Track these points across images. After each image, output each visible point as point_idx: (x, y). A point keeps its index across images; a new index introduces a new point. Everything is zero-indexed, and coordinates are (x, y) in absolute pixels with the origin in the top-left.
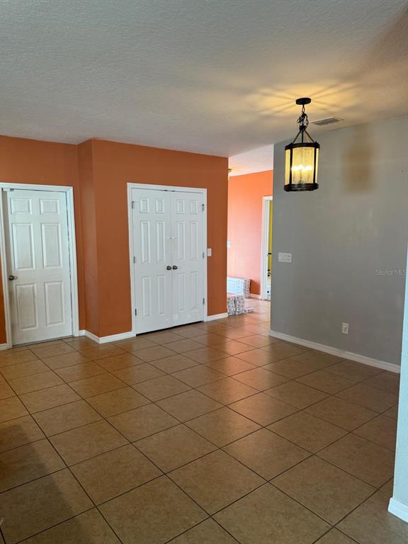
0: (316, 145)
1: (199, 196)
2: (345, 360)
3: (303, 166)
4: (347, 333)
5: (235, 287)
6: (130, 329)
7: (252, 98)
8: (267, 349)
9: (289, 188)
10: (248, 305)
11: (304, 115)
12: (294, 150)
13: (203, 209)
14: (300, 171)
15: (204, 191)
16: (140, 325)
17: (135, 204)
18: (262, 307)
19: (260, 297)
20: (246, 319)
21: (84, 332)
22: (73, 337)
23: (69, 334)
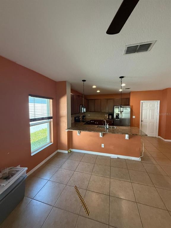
21: (159, 137)
23: (155, 136)
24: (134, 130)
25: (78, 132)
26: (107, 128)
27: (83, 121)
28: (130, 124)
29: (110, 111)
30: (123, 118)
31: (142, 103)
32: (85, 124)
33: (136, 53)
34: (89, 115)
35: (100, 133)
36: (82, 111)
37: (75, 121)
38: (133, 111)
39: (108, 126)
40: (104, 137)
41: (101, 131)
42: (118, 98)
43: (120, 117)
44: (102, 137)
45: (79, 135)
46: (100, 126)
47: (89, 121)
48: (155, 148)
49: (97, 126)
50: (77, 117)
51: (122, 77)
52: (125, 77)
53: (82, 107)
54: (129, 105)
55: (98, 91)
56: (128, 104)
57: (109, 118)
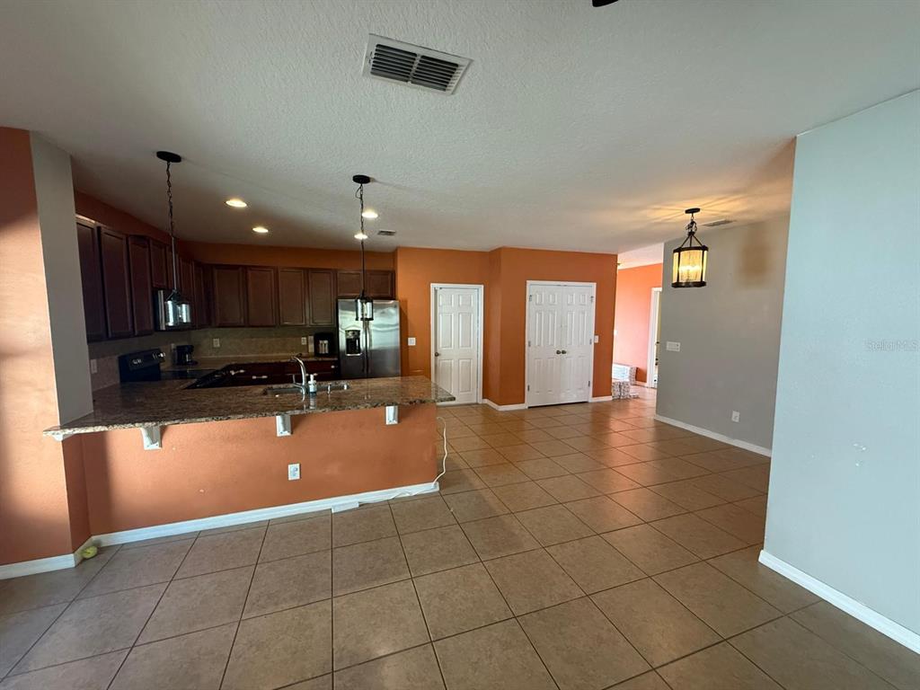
0: (704, 248)
1: (591, 288)
2: (734, 447)
3: (690, 266)
4: (737, 421)
5: (620, 373)
6: (523, 402)
7: (644, 212)
8: (652, 430)
9: (677, 285)
10: (633, 391)
11: (693, 223)
12: (682, 253)
13: (592, 301)
14: (688, 270)
15: (594, 285)
16: (531, 399)
17: (533, 298)
18: (648, 393)
19: (646, 385)
20: (631, 404)
21: (486, 401)
22: (477, 404)
23: (475, 401)
24: (414, 389)
25: (150, 435)
26: (312, 389)
27: (182, 375)
28: (400, 371)
29: (324, 322)
30: (373, 347)
31: (436, 291)
32: (188, 388)
33: (409, 83)
34: (217, 343)
35: (279, 419)
36: (167, 320)
37: (123, 380)
38: (409, 318)
39: (312, 381)
40: (298, 431)
41: (281, 409)
42: (351, 269)
43: (362, 346)
44: (287, 433)
45: (156, 446)
46: (275, 386)
47: (216, 372)
48: (477, 439)
49: (260, 389)
50: (135, 355)
51: (362, 179)
52: (374, 180)
53: (165, 300)
54: (393, 297)
55: (261, 230)
56: (389, 294)
57: (317, 353)
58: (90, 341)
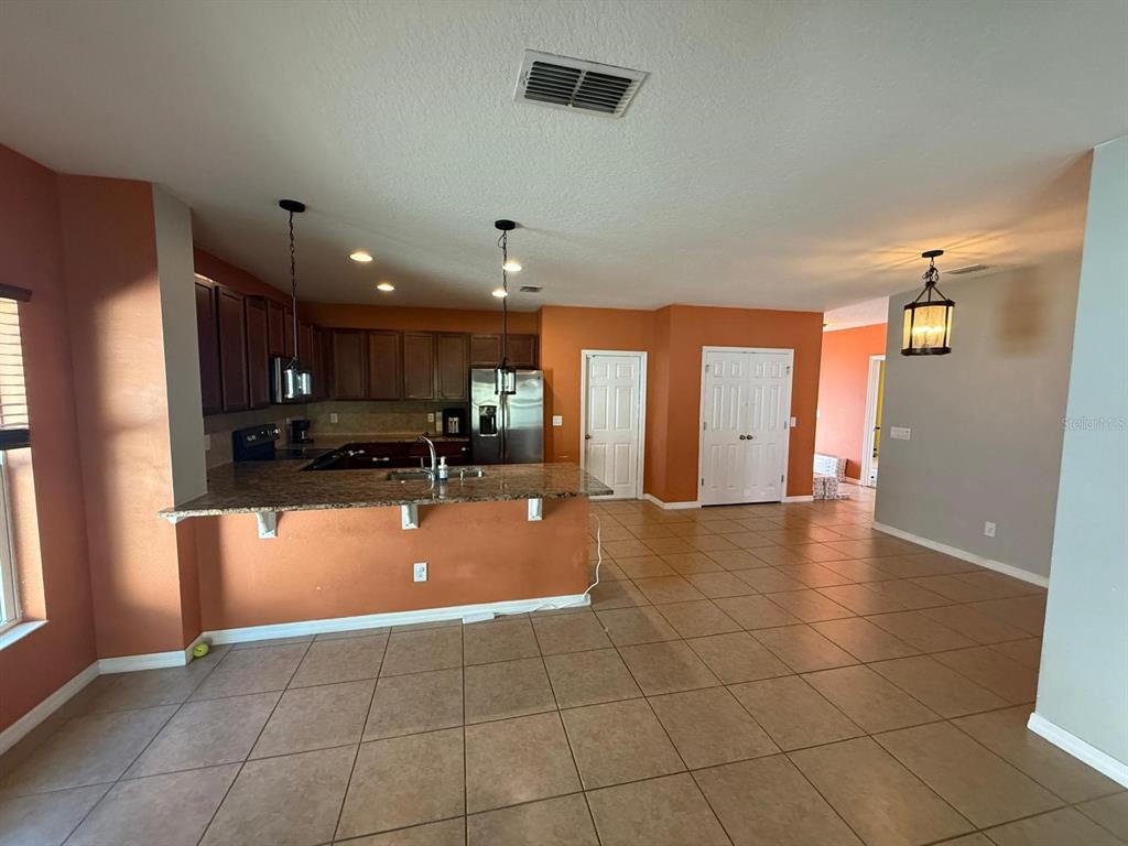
0: (949, 303)
1: (788, 356)
2: (987, 570)
3: (929, 327)
4: (992, 535)
5: (824, 466)
6: (696, 499)
7: (863, 257)
8: (869, 542)
9: (909, 352)
10: (842, 490)
11: (933, 269)
12: (916, 310)
13: (788, 372)
14: (926, 333)
15: (791, 352)
16: (706, 496)
17: (711, 368)
18: (864, 493)
19: (860, 482)
20: (839, 506)
21: (648, 496)
22: (636, 499)
23: (633, 496)
24: (560, 477)
25: (265, 521)
26: (442, 475)
27: (297, 455)
28: (542, 457)
29: (455, 396)
30: (512, 427)
31: (588, 359)
32: (306, 469)
33: (570, 105)
34: (334, 418)
35: (405, 509)
36: (285, 391)
37: (237, 458)
38: (555, 392)
39: (442, 466)
40: (426, 524)
41: (408, 498)
42: (486, 334)
43: (498, 427)
44: (413, 526)
45: (271, 535)
46: (399, 470)
47: (334, 452)
48: (635, 543)
49: (383, 473)
50: (250, 431)
51: (505, 225)
52: (520, 226)
53: (284, 369)
54: (535, 367)
55: (386, 287)
56: (532, 363)
57: (445, 432)
58: (206, 413)
